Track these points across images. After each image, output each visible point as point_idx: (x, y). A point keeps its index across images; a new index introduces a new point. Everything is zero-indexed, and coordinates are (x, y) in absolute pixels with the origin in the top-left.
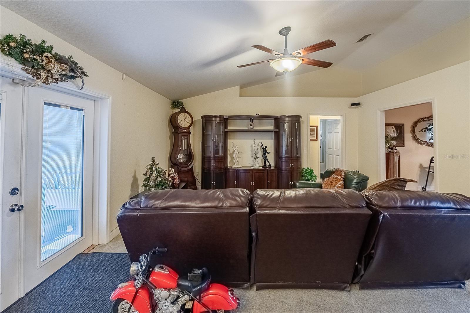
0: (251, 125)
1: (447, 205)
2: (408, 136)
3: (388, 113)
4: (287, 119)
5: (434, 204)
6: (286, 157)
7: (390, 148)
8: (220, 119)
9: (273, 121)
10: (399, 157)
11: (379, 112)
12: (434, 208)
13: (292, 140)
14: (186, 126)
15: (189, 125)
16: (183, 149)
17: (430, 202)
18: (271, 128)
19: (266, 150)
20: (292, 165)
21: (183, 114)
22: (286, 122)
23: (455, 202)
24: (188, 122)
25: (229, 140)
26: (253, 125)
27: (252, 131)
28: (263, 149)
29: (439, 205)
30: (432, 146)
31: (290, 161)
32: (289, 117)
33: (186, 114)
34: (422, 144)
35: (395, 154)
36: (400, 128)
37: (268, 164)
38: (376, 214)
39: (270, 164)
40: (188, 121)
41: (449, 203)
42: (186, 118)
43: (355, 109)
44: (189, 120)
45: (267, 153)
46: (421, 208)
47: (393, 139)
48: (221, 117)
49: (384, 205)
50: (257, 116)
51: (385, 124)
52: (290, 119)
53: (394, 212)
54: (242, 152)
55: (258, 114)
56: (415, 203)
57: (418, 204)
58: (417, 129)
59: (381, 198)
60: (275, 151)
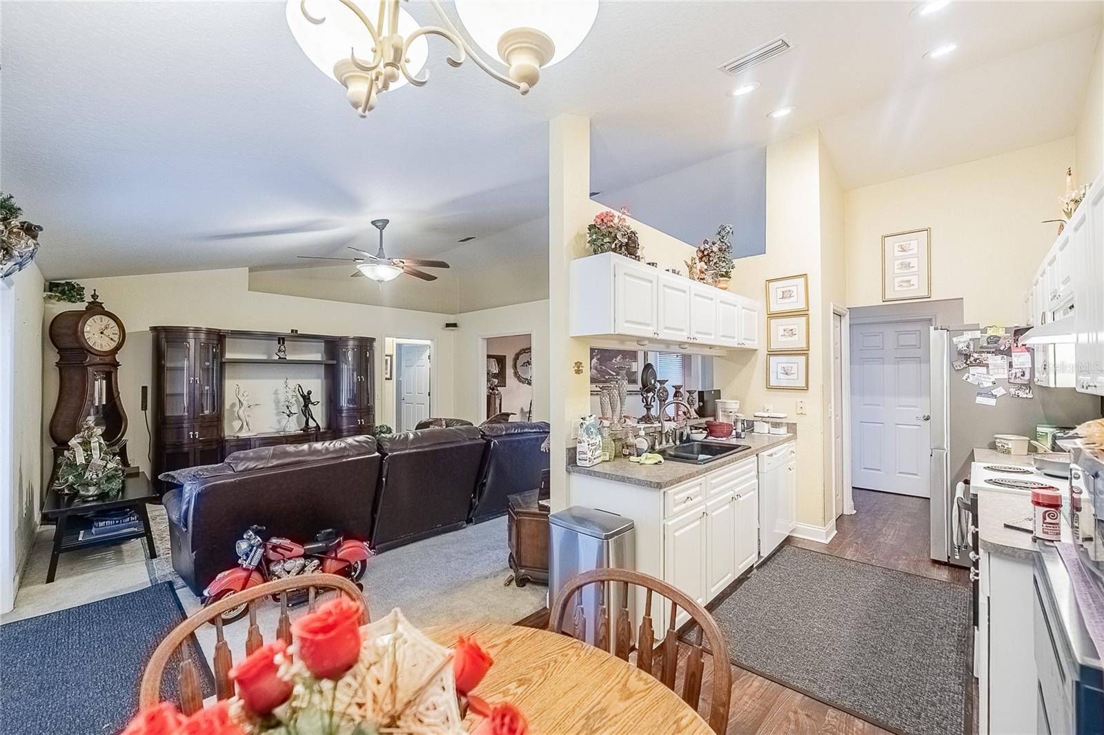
0: (279, 351)
1: (534, 430)
2: (509, 371)
3: (489, 341)
4: (351, 343)
5: (526, 430)
6: (349, 409)
7: (491, 389)
8: (208, 336)
9: (323, 344)
10: (501, 400)
11: (480, 340)
12: (527, 433)
13: (361, 379)
14: (107, 348)
15: (113, 345)
16: (97, 404)
17: (524, 429)
18: (318, 357)
19: (309, 398)
20: (361, 422)
21: (97, 317)
22: (349, 347)
23: (540, 427)
24: (112, 339)
25: (226, 381)
26: (284, 352)
27: (283, 361)
28: (303, 396)
29: (530, 431)
30: (529, 384)
31: (358, 415)
32: (354, 339)
33: (106, 320)
34: (523, 383)
35: (496, 396)
36: (501, 361)
37: (312, 424)
38: (489, 442)
39: (317, 424)
40: (112, 336)
41: (536, 428)
42: (106, 328)
43: (451, 332)
44: (113, 334)
45: (312, 403)
46: (518, 434)
47: (495, 376)
48: (209, 332)
49: (494, 435)
50: (294, 334)
51: (487, 355)
52: (356, 343)
53: (501, 439)
54: (256, 405)
55: (296, 331)
56: (515, 430)
57: (516, 431)
58: (519, 363)
59: (492, 429)
60: (326, 399)
